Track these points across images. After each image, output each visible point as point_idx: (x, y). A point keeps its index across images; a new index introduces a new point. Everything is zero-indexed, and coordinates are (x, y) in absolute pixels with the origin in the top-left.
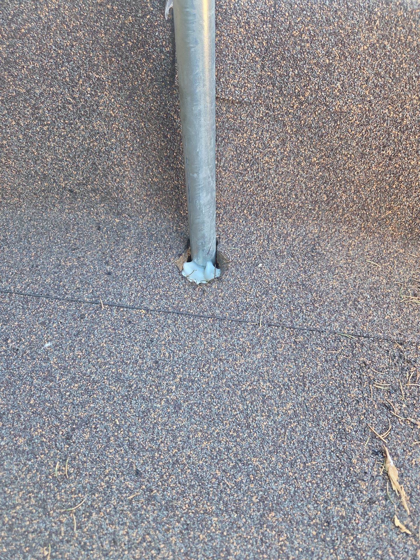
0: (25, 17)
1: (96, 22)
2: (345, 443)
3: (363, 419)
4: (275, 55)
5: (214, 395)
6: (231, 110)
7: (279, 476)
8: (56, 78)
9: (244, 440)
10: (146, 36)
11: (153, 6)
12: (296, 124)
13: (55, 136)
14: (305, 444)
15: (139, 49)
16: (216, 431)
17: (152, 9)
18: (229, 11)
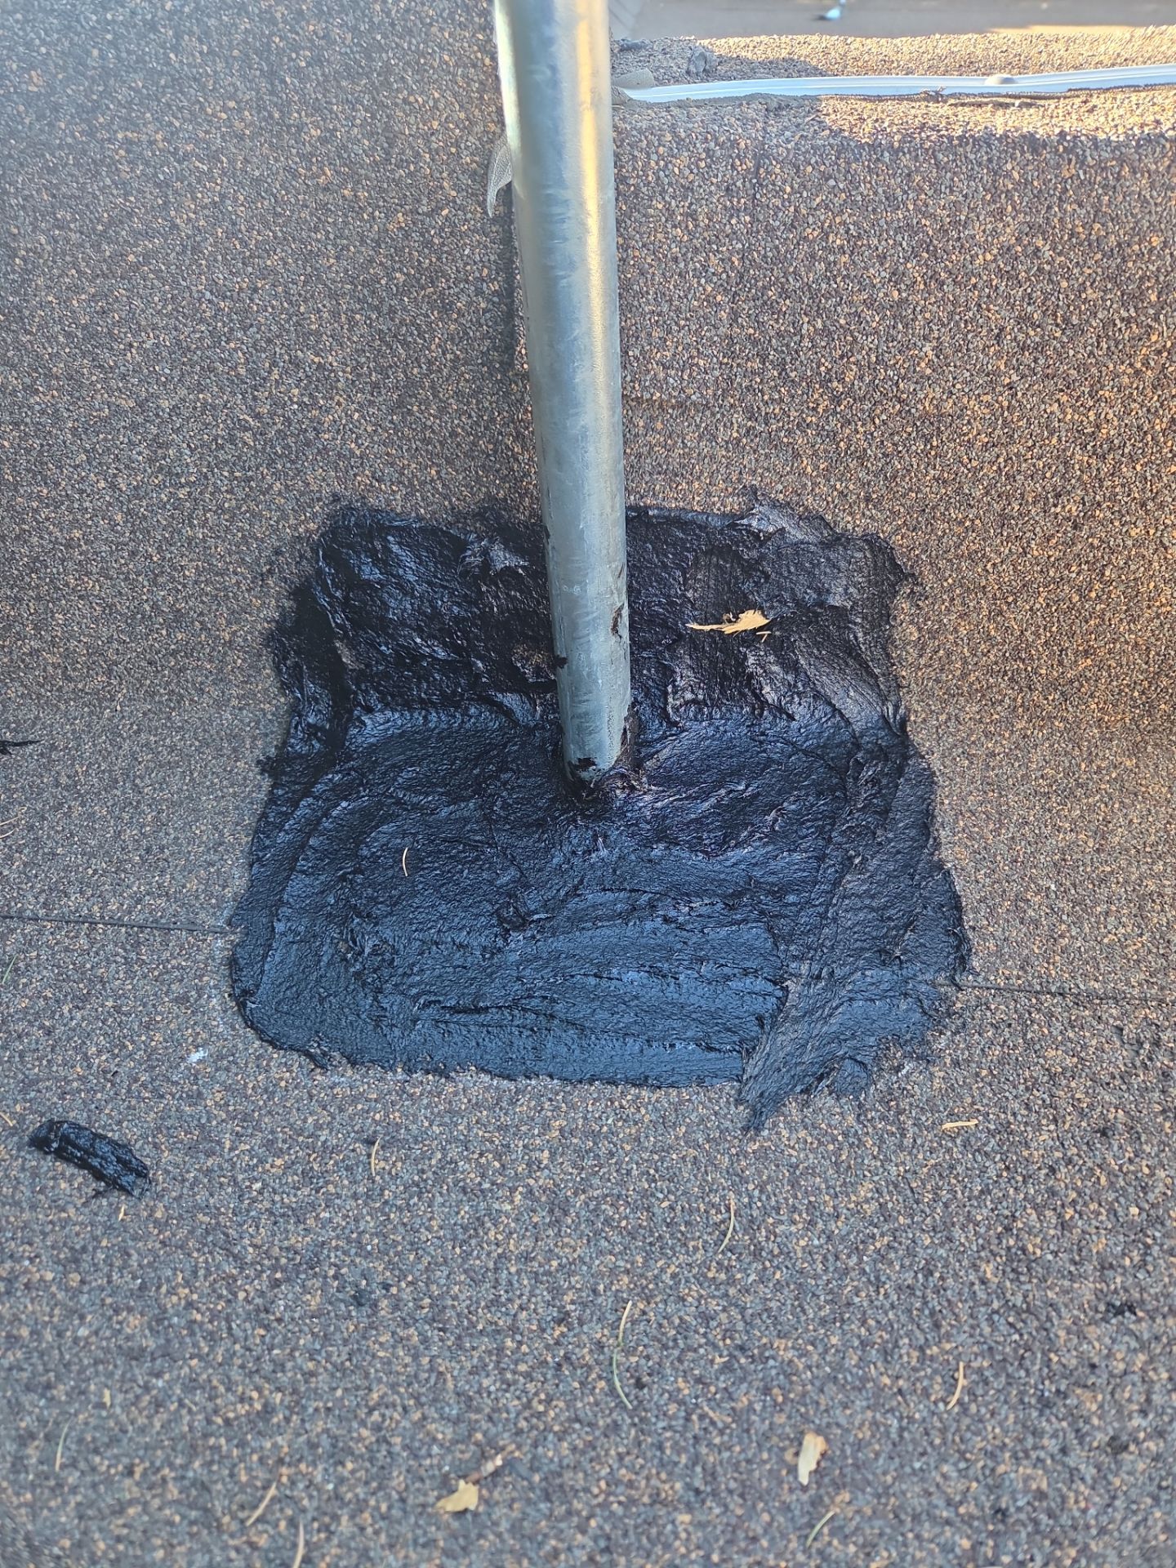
0: (137, 224)
1: (316, 230)
2: (1028, 1287)
3: (1072, 1218)
4: (764, 287)
5: (656, 1171)
6: (659, 426)
7: (853, 1388)
8: (212, 370)
9: (747, 1291)
10: (439, 259)
11: (455, 187)
12: (825, 451)
13: (205, 511)
14: (919, 1293)
15: (423, 288)
16: (669, 1271)
17: (454, 193)
18: (644, 190)
